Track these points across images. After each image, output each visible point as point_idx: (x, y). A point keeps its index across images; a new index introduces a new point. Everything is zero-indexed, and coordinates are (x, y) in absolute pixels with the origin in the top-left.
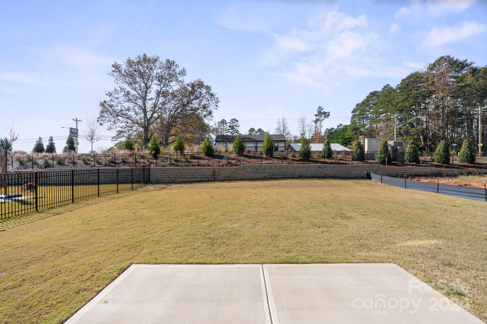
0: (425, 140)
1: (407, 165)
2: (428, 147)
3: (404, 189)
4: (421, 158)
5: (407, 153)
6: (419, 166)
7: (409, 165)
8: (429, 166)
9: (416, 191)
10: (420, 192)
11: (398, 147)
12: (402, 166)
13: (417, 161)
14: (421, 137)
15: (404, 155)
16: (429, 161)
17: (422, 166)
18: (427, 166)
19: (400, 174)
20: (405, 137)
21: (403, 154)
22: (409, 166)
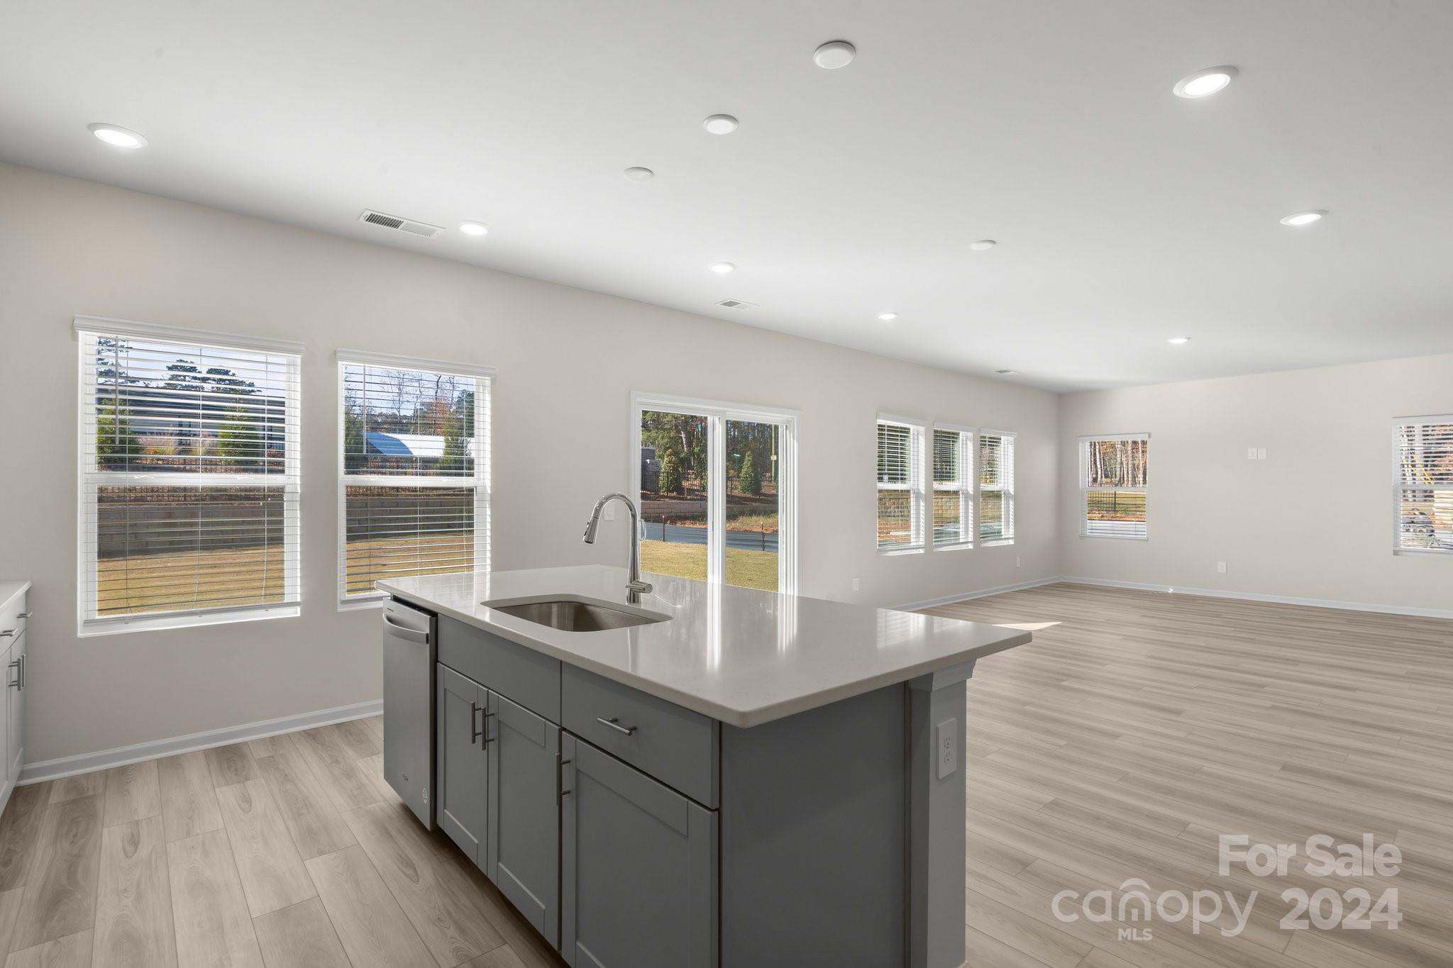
0: (690, 444)
1: (663, 497)
2: (694, 459)
3: (662, 543)
4: (685, 484)
5: (663, 473)
6: (683, 499)
7: (667, 497)
8: (698, 500)
9: (680, 544)
10: (685, 545)
11: (648, 461)
12: (655, 500)
13: (679, 489)
14: (683, 436)
15: (658, 476)
16: (698, 490)
17: (687, 500)
18: (695, 500)
19: (652, 515)
20: (653, 434)
21: (657, 474)
22: (667, 500)
